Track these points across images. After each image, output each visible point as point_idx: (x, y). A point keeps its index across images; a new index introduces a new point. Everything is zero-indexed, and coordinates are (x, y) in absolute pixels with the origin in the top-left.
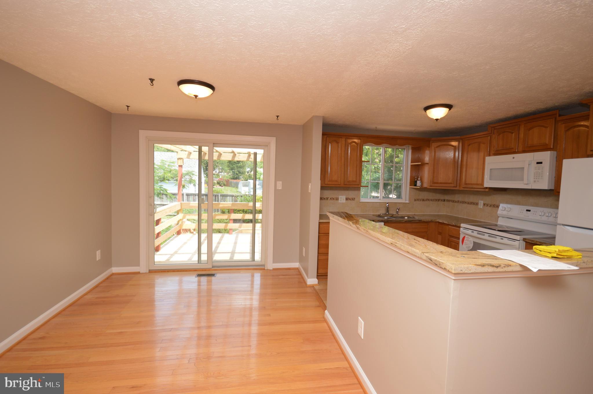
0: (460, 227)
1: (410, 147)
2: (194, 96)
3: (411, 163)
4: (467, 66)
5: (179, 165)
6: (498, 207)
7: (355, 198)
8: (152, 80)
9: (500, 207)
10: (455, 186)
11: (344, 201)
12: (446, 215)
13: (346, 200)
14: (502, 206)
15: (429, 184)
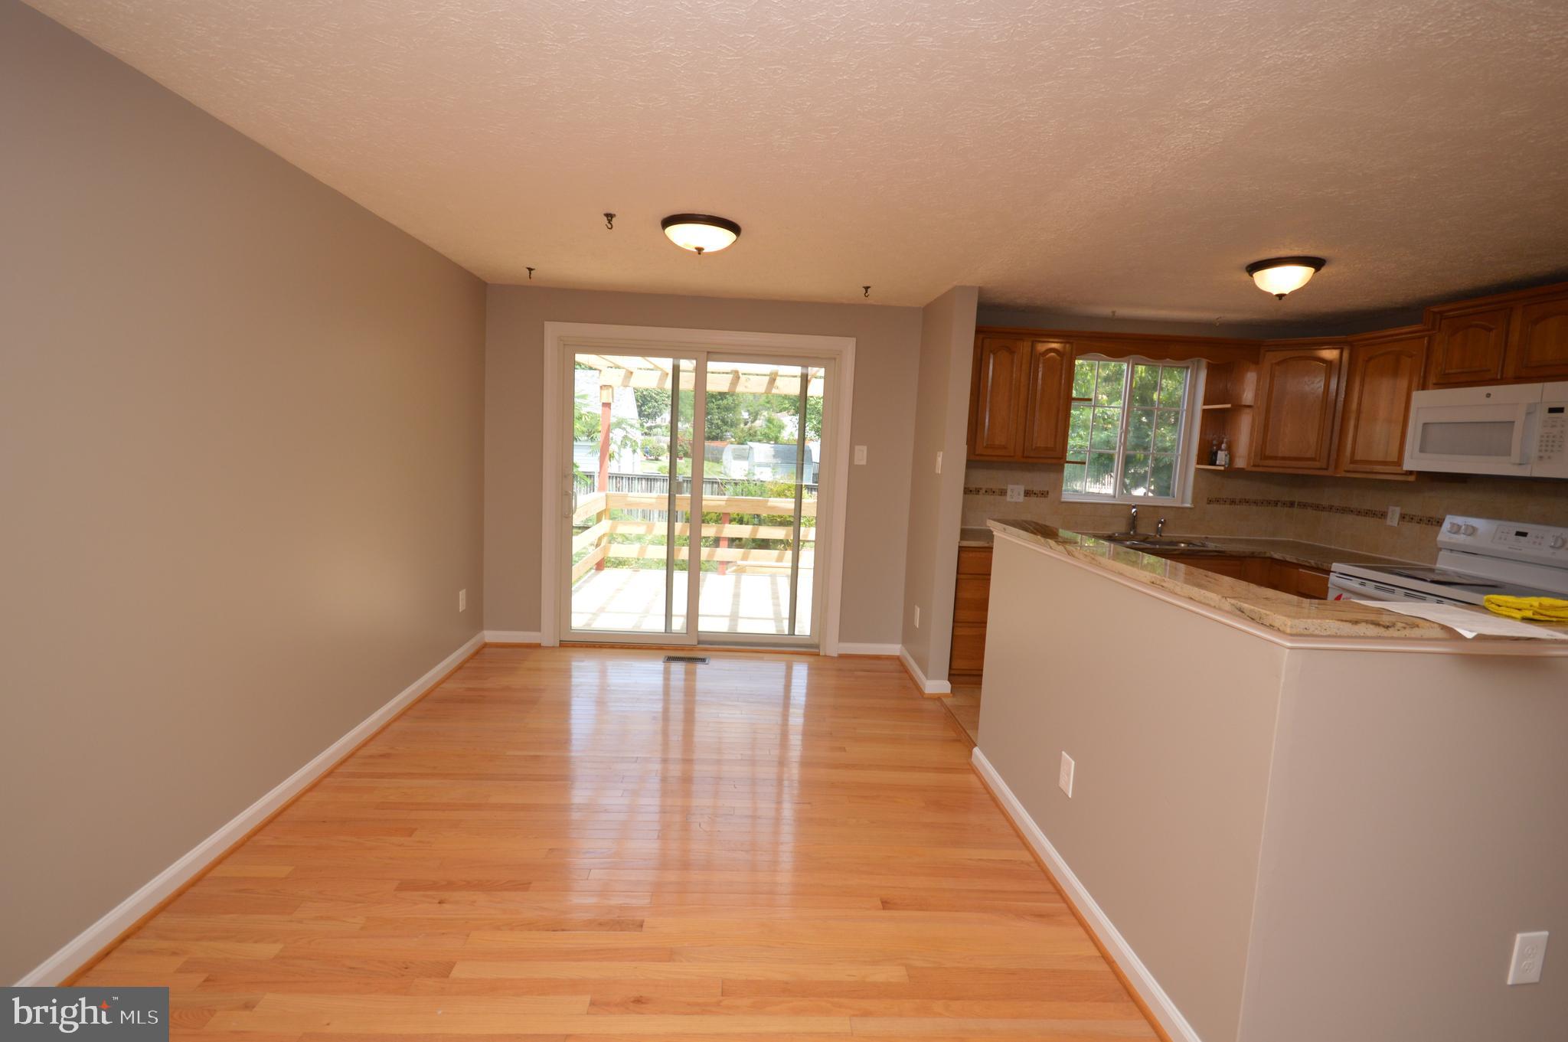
0: (1328, 572)
1: (1204, 362)
2: (696, 248)
3: (1204, 404)
4: (1360, 174)
5: (603, 403)
6: (1440, 523)
7: (1048, 492)
8: (610, 217)
9: (1446, 525)
10: (1324, 466)
11: (1021, 498)
12: (1293, 542)
13: (1025, 496)
14: (1449, 520)
15: (1252, 461)
